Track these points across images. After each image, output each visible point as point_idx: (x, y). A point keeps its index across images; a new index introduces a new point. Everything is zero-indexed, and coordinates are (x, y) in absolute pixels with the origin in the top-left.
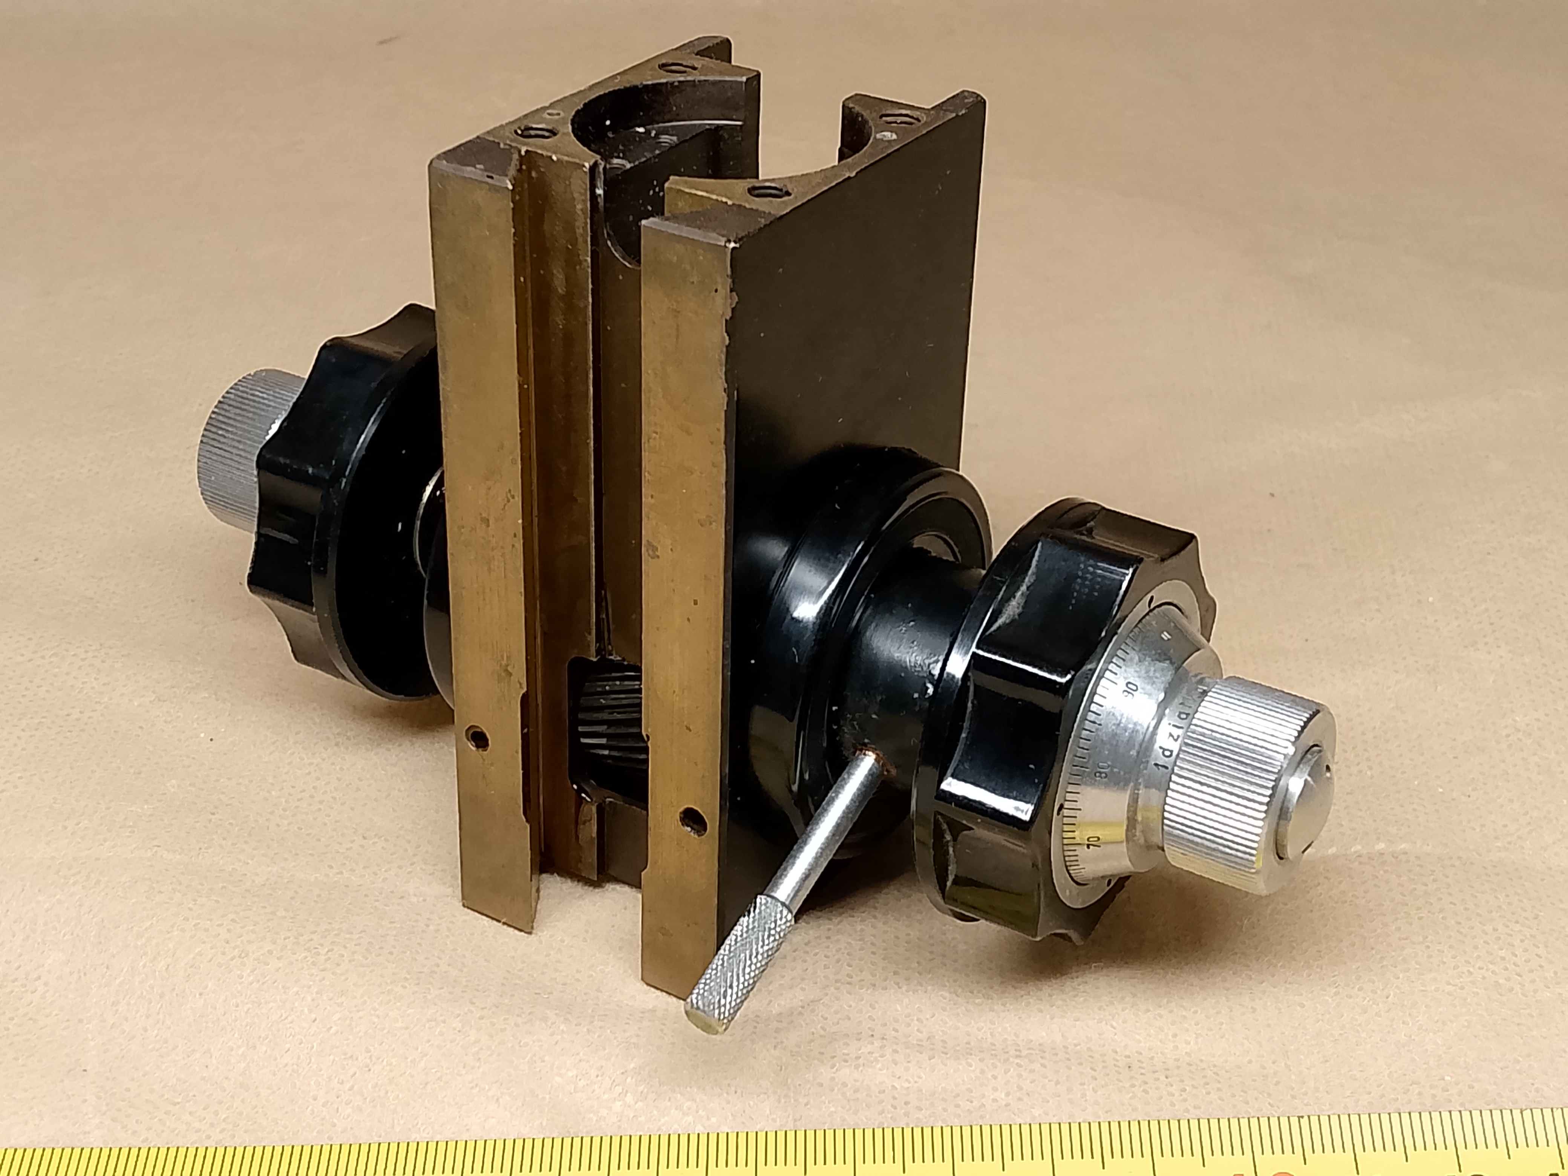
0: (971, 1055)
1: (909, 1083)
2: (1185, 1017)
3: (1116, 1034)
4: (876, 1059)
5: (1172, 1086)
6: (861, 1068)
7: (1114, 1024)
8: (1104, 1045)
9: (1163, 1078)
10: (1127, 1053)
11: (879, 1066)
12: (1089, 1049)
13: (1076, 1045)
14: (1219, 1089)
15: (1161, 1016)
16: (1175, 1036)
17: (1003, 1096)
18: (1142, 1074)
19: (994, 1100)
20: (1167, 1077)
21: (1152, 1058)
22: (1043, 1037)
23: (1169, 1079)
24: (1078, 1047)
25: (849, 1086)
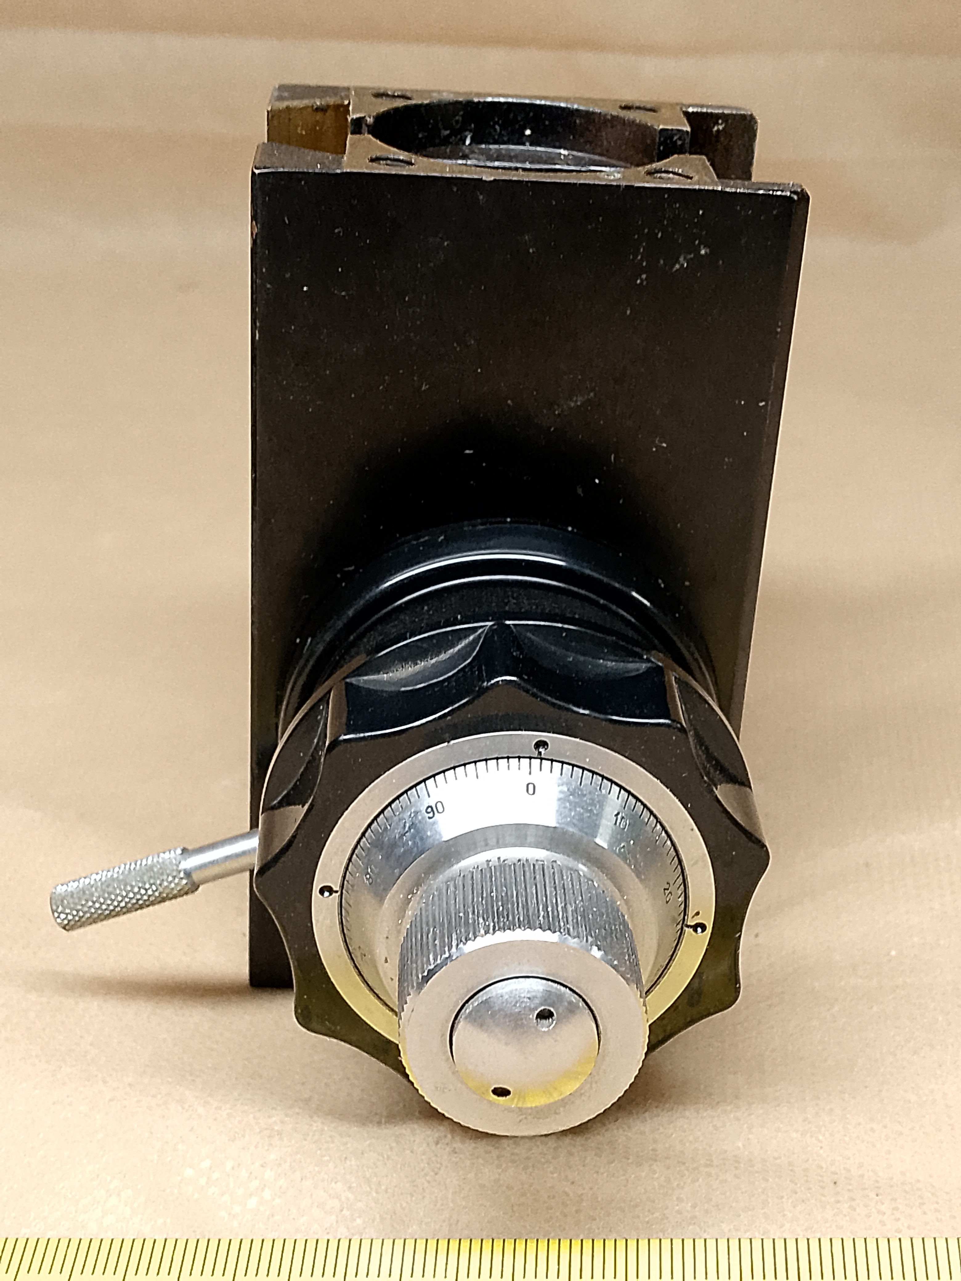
0: (656, 1161)
1: (584, 1189)
2: (901, 1134)
3: (821, 1148)
4: (548, 1162)
5: (883, 1204)
6: (530, 1170)
7: (821, 1138)
8: (808, 1160)
9: (873, 1195)
10: (833, 1169)
11: (551, 1169)
12: (790, 1164)
13: (776, 1159)
14: (937, 1210)
15: (872, 1130)
16: (889, 1152)
17: (689, 1209)
18: (849, 1190)
19: (679, 1212)
20: (877, 1195)
21: (862, 1176)
22: (739, 1148)
23: (880, 1197)
24: (778, 1161)
25: (516, 1189)
